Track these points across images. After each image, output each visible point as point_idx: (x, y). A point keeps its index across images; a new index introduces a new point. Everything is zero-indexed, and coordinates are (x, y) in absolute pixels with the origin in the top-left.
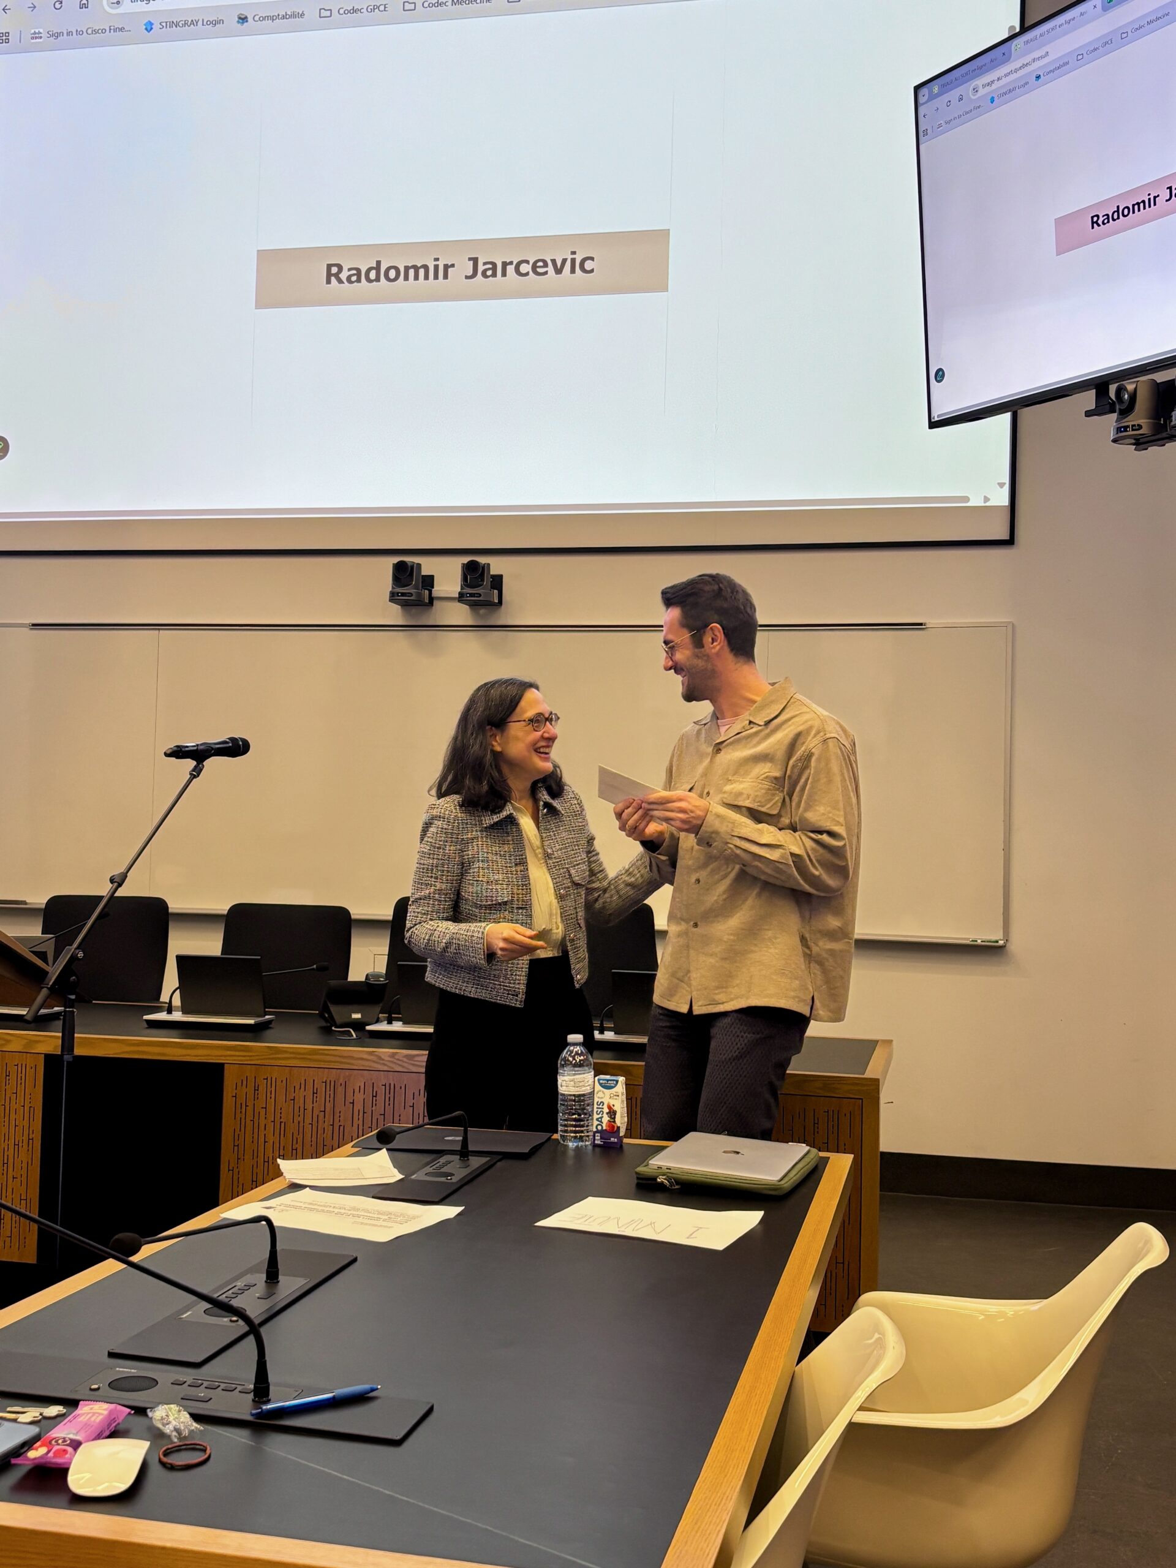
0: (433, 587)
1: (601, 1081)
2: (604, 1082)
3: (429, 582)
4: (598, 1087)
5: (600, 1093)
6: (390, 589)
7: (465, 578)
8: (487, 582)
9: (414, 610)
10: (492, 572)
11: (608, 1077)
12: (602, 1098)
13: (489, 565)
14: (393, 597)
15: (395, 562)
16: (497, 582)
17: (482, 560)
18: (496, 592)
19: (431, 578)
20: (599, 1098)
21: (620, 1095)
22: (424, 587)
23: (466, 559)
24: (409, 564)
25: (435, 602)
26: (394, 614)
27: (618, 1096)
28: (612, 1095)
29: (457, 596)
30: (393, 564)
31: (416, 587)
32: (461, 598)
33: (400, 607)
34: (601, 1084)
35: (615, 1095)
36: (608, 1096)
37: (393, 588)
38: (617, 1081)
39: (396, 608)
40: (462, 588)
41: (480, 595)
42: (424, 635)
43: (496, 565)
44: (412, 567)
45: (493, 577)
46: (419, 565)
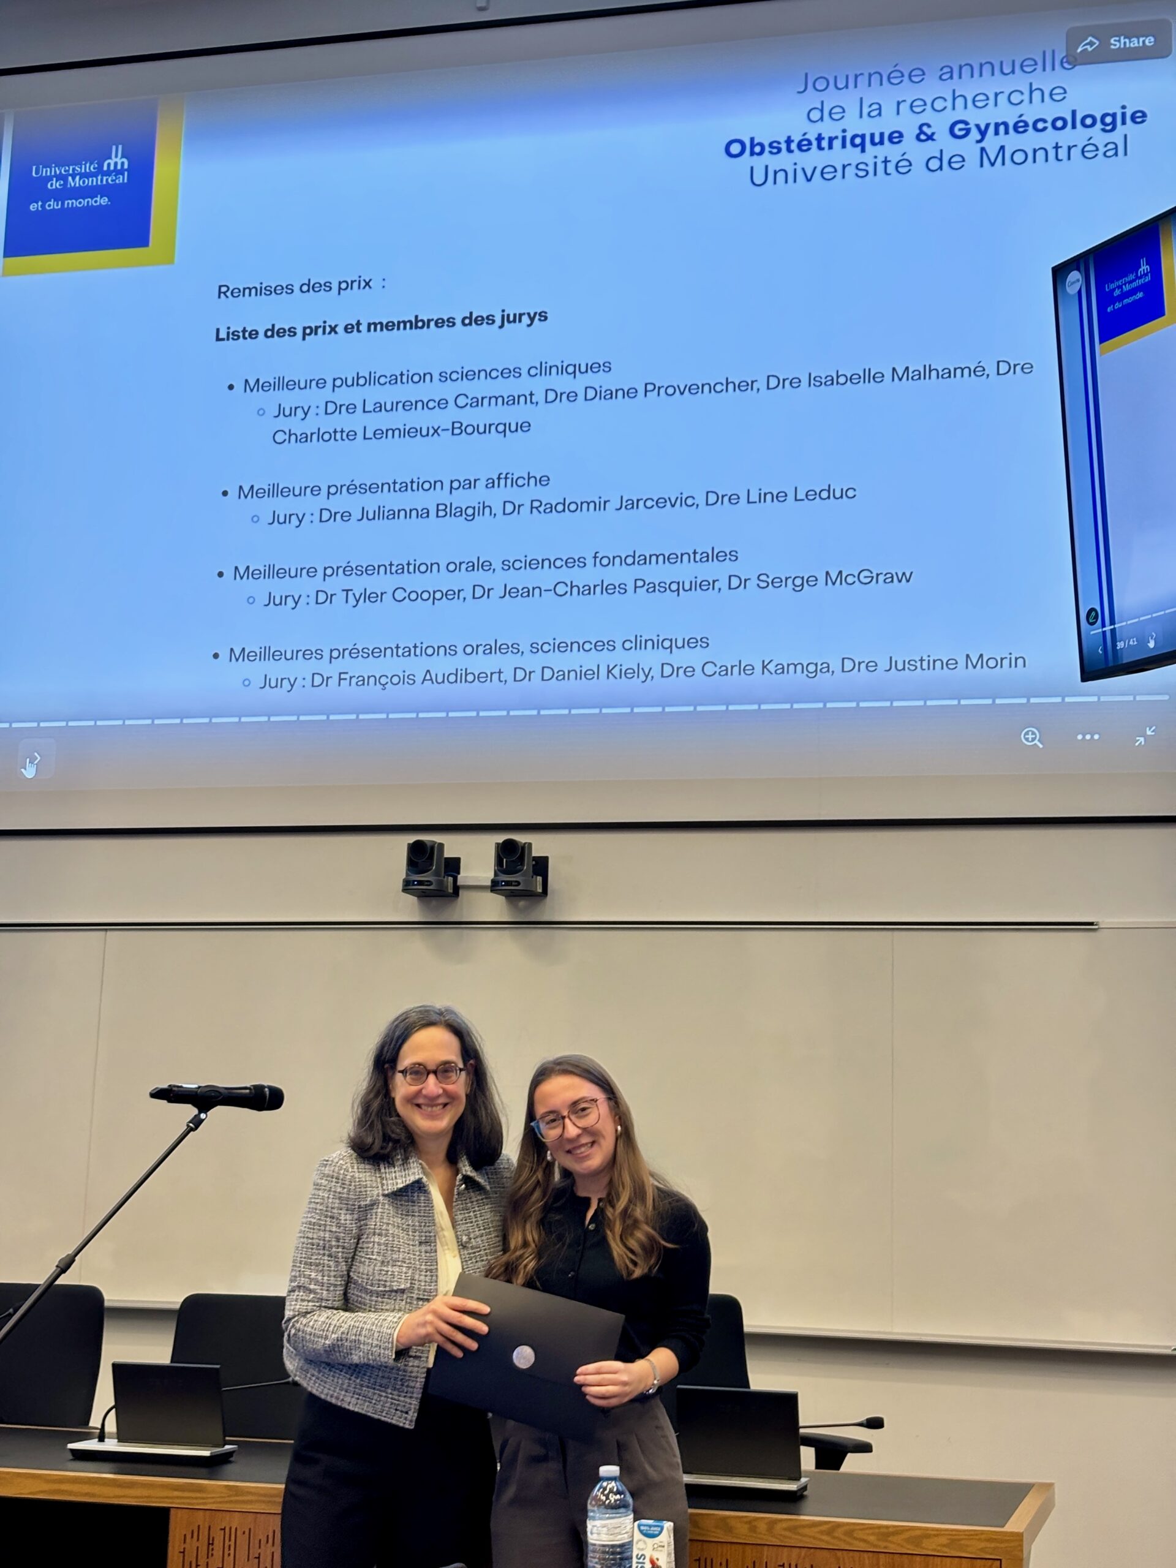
0: (459, 873)
1: (642, 1528)
2: (645, 1528)
3: (453, 866)
4: (637, 1535)
5: (641, 1545)
6: (404, 876)
7: (499, 862)
8: (527, 866)
9: (434, 902)
10: (535, 854)
11: (651, 1522)
12: (643, 1549)
13: (530, 844)
14: (407, 886)
15: (411, 842)
16: (541, 866)
17: (521, 838)
18: (539, 879)
19: (457, 861)
20: (639, 1549)
21: (666, 1547)
22: (447, 874)
23: (501, 838)
24: (429, 844)
25: (461, 892)
26: (409, 908)
27: (663, 1547)
28: (656, 1546)
29: (489, 883)
30: (409, 844)
31: (437, 874)
32: (494, 887)
33: (416, 898)
34: (641, 1531)
35: (660, 1546)
36: (650, 1547)
37: (407, 875)
38: (662, 1528)
39: (412, 900)
40: (496, 874)
41: (518, 883)
42: (448, 934)
43: (540, 845)
44: (432, 848)
45: (535, 858)
46: (441, 846)
